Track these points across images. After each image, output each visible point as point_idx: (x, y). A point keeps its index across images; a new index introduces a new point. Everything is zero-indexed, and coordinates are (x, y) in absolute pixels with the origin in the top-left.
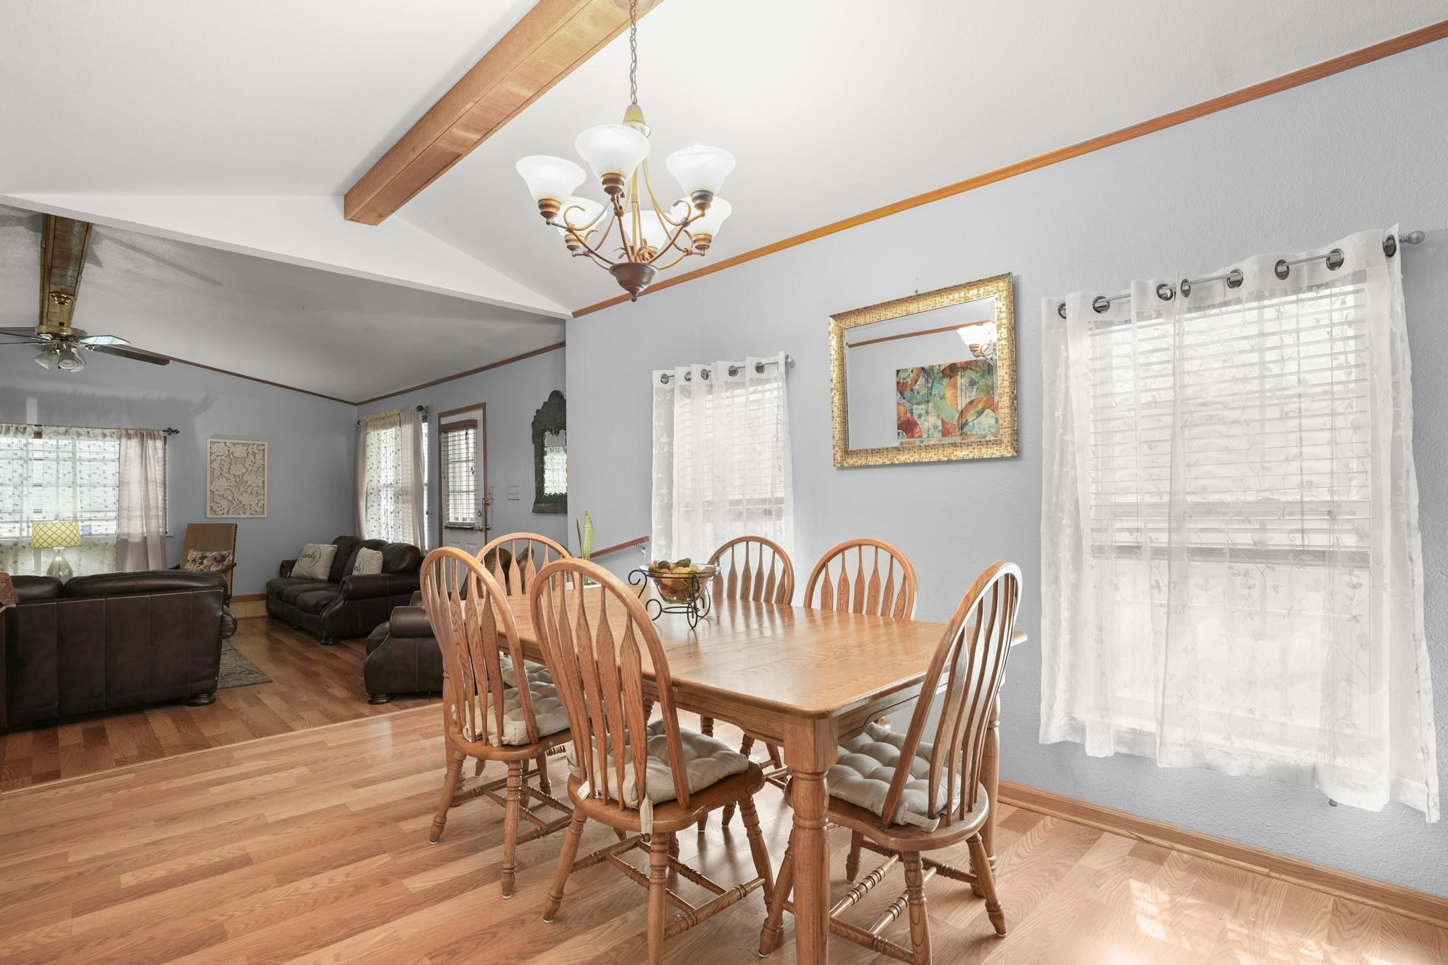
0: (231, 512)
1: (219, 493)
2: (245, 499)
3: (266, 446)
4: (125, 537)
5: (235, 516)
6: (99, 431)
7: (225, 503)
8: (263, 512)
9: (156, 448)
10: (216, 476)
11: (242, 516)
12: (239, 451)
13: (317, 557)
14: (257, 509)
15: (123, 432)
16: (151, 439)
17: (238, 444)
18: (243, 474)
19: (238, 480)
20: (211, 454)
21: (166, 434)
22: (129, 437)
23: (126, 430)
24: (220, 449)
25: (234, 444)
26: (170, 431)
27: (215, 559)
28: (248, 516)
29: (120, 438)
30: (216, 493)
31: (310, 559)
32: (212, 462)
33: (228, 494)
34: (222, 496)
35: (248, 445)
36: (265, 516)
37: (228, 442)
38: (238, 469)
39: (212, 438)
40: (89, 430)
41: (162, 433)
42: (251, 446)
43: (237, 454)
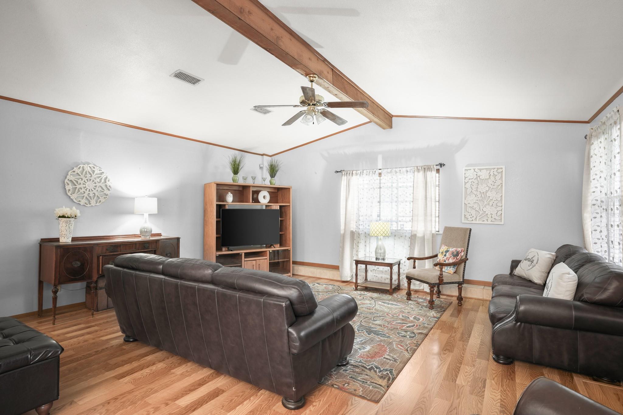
0: (478, 219)
1: (470, 205)
2: (488, 210)
3: (504, 170)
4: (415, 233)
5: (481, 222)
6: (404, 169)
7: (473, 212)
8: (501, 219)
9: (432, 176)
10: (468, 193)
11: (486, 222)
12: (484, 175)
13: (535, 262)
14: (497, 218)
15: (416, 168)
16: (429, 171)
17: (483, 169)
18: (487, 191)
19: (483, 196)
20: (465, 178)
21: (438, 167)
22: (418, 170)
23: (417, 167)
24: (471, 174)
25: (480, 170)
26: (441, 165)
27: (453, 253)
28: (489, 222)
29: (414, 172)
30: (468, 205)
31: (529, 263)
32: (466, 183)
33: (476, 206)
34: (472, 208)
35: (490, 169)
36: (502, 223)
37: (476, 168)
38: (483, 188)
39: (467, 166)
40: (400, 169)
41: (435, 167)
42: (492, 170)
43: (482, 177)
